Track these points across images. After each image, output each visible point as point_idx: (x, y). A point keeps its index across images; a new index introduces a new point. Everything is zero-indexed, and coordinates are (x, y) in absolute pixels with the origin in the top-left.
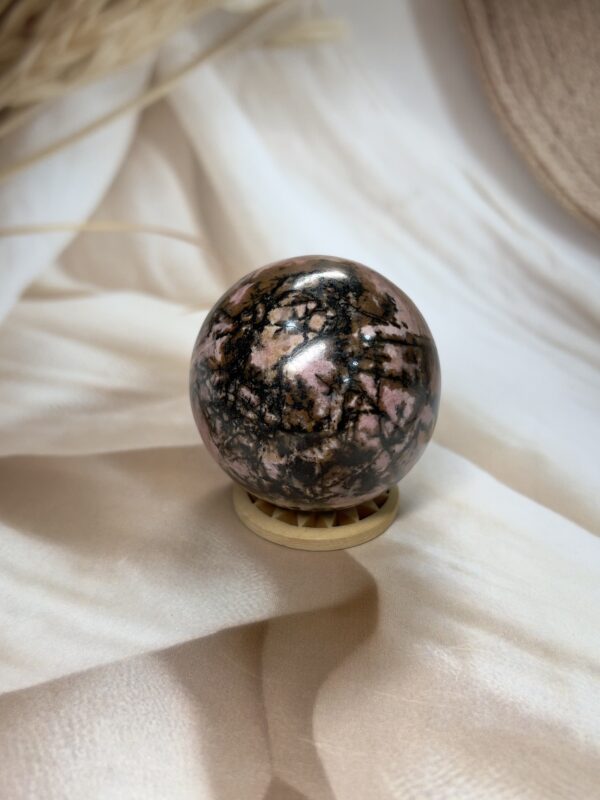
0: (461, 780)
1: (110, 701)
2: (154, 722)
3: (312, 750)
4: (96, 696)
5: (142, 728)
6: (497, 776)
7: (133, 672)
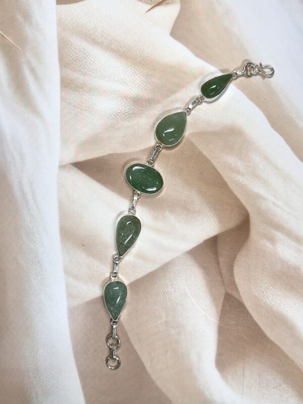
0: (271, 287)
1: (179, 271)
2: (192, 277)
3: (235, 281)
4: (175, 270)
5: (190, 280)
6: (280, 285)
7: (183, 260)
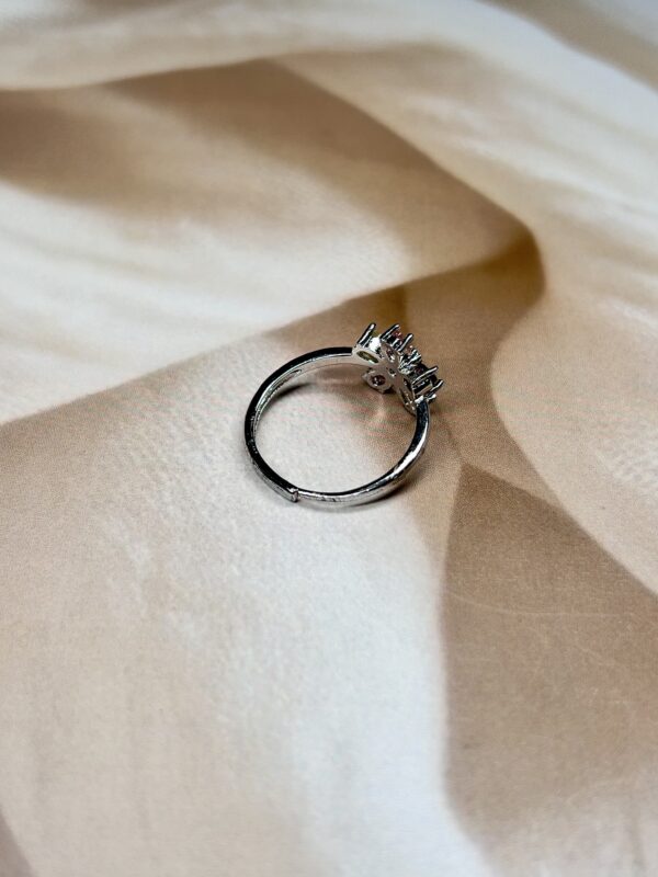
2: (295, 413)
4: (210, 389)
5: (283, 422)
7: (248, 357)
